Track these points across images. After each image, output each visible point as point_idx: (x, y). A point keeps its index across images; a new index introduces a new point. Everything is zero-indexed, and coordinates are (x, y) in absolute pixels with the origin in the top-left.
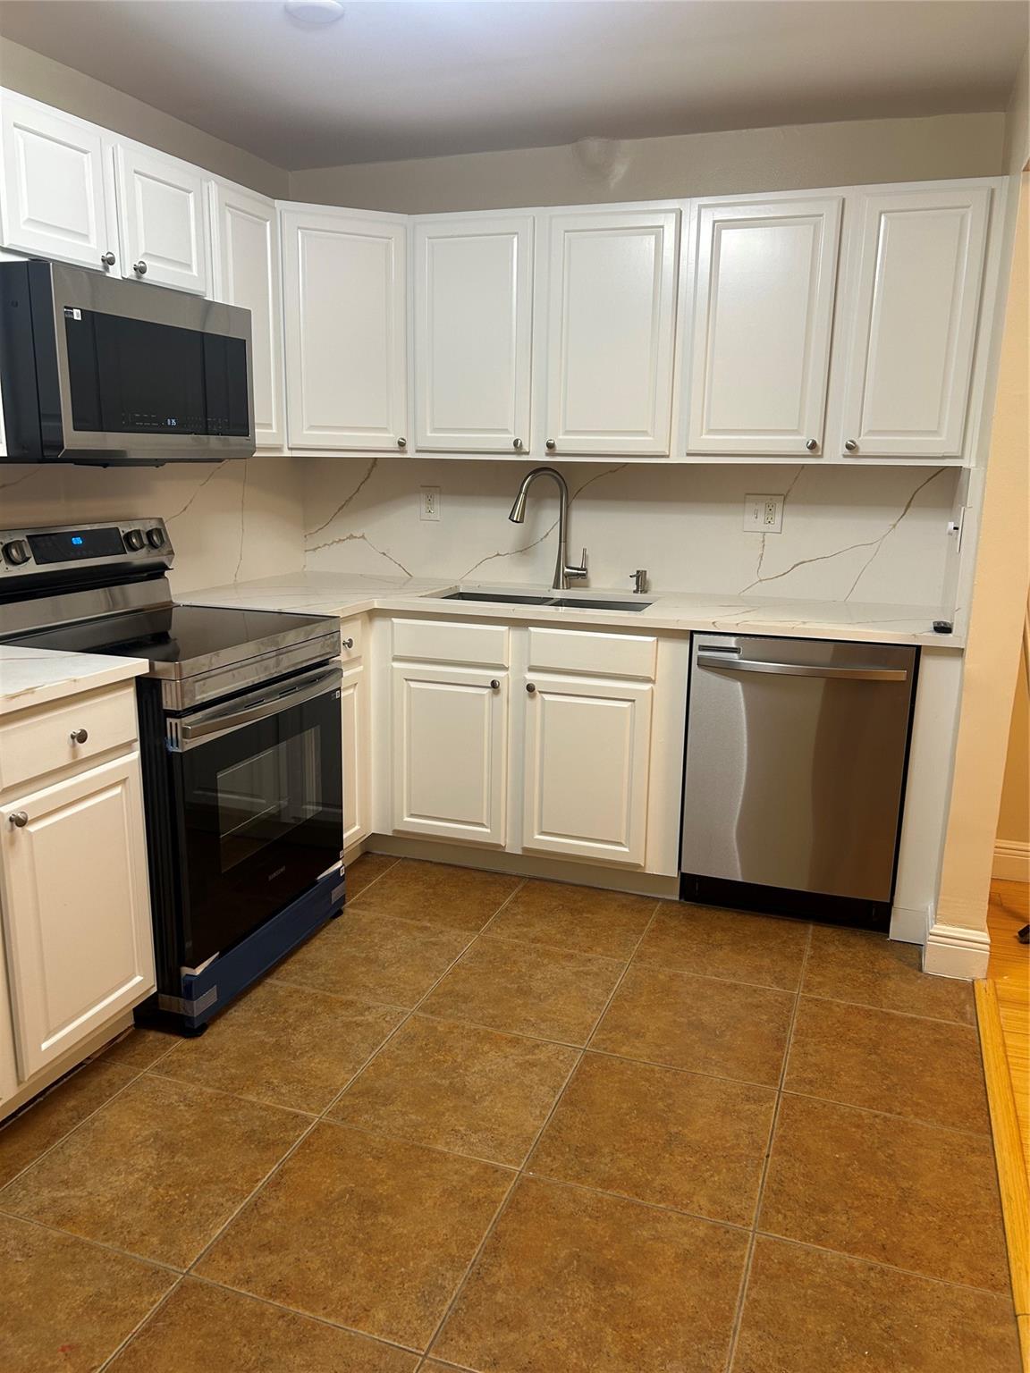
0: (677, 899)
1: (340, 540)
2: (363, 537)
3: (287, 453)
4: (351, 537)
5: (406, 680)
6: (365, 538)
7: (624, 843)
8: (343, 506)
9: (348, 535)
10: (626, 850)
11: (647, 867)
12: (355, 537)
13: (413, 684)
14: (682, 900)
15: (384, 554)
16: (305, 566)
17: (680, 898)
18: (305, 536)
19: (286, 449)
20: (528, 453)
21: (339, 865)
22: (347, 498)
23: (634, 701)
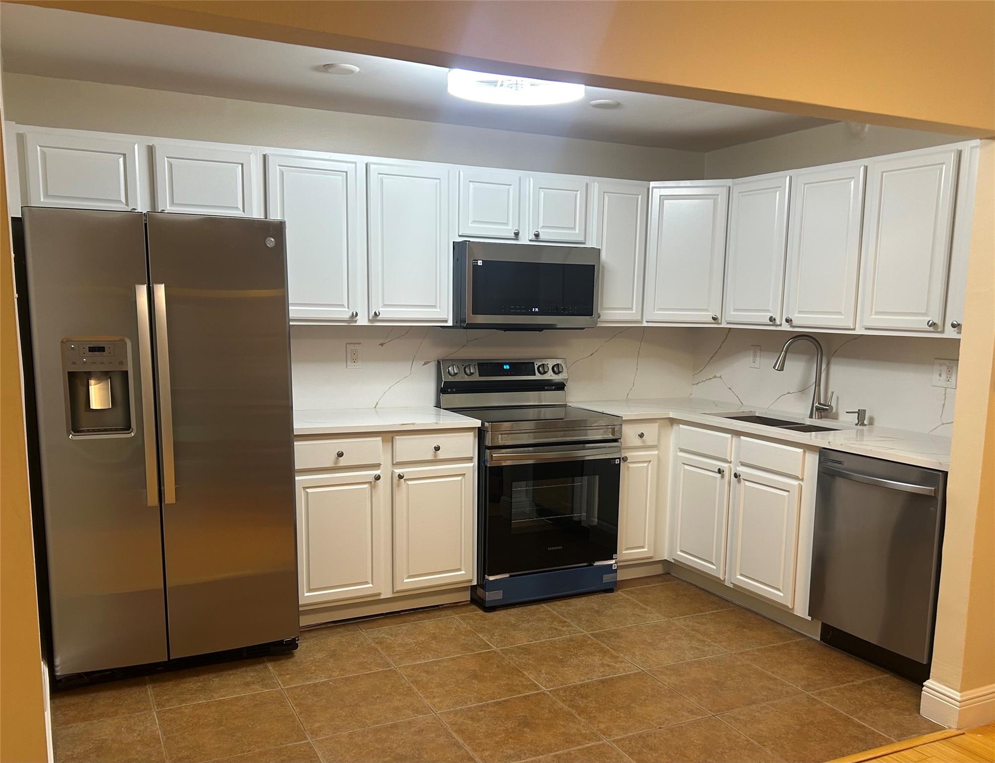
0: (819, 640)
1: (710, 379)
2: (720, 377)
3: (645, 324)
4: (715, 377)
5: (683, 464)
6: (721, 378)
7: (781, 589)
8: (712, 357)
9: (714, 375)
10: (782, 594)
11: (795, 609)
12: (717, 377)
13: (686, 467)
14: (822, 642)
15: (730, 389)
16: (691, 394)
17: (821, 640)
18: (693, 375)
19: (644, 322)
20: (781, 325)
21: (613, 562)
22: (715, 352)
23: (789, 491)
